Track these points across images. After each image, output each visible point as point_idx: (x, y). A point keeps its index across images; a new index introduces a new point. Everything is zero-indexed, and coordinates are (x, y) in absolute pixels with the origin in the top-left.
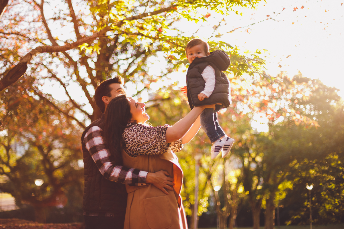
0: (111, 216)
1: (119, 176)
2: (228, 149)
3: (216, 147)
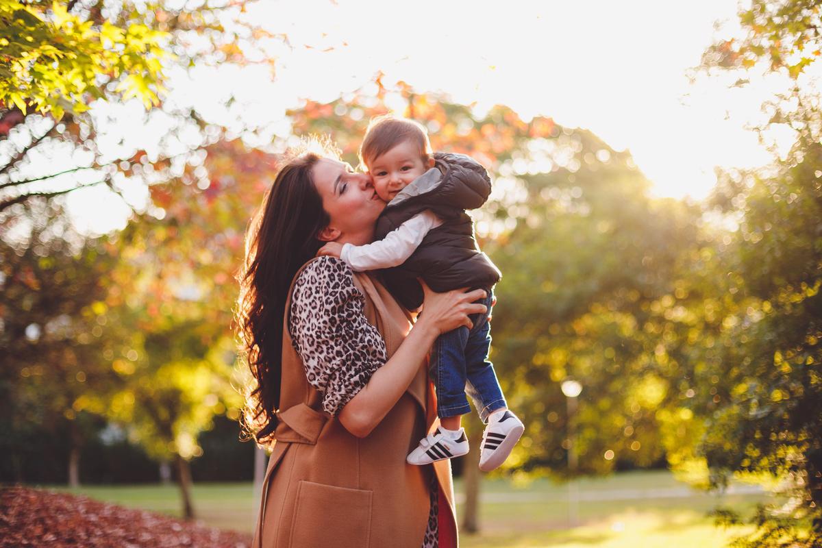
2: (499, 446)
3: (438, 444)
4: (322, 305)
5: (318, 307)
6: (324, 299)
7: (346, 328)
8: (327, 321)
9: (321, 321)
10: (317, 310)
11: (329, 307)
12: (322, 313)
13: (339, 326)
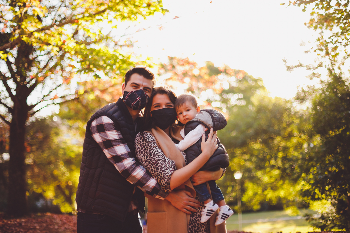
0: (99, 214)
1: (141, 178)
4: (140, 150)
5: (139, 151)
6: (140, 148)
7: (150, 156)
8: (143, 155)
9: (141, 156)
10: (139, 152)
11: (142, 150)
12: (141, 153)
13: (147, 156)
